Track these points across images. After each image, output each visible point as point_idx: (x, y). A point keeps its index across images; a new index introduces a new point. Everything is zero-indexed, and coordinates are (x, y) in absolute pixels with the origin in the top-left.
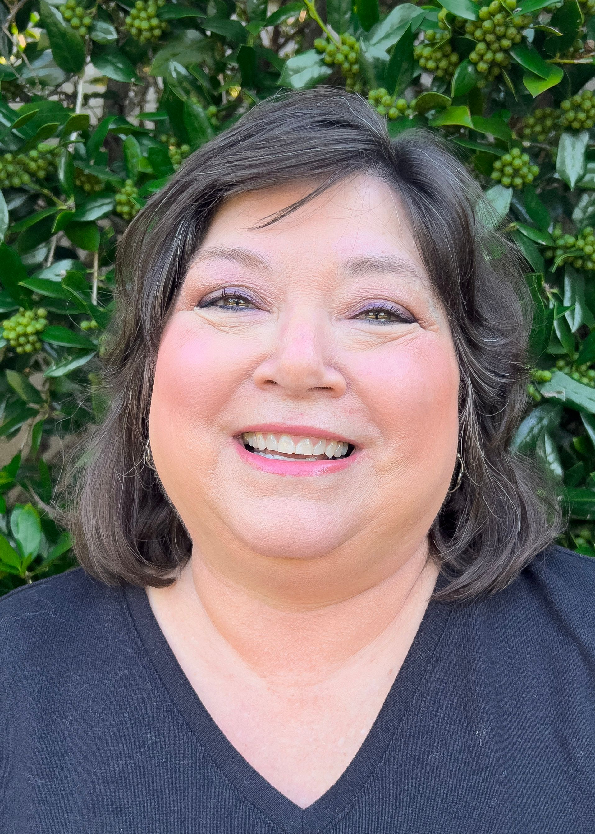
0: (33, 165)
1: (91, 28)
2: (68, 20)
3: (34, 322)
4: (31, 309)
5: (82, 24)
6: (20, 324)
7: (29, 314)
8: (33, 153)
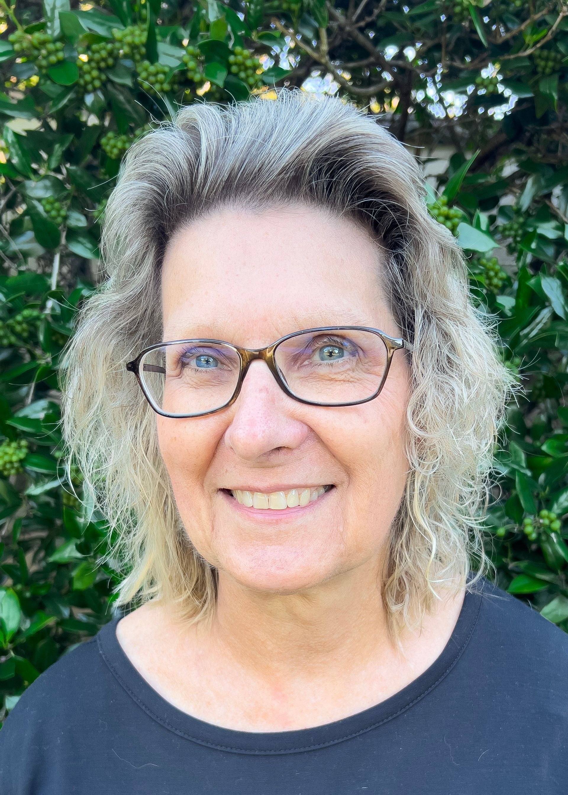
0: (18, 328)
1: (66, 218)
2: (47, 212)
3: (17, 452)
4: (15, 440)
5: (59, 215)
6: (6, 454)
7: (14, 445)
8: (19, 318)
